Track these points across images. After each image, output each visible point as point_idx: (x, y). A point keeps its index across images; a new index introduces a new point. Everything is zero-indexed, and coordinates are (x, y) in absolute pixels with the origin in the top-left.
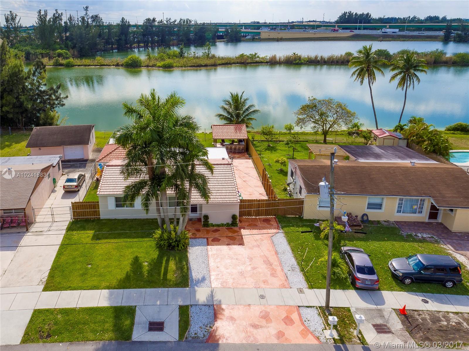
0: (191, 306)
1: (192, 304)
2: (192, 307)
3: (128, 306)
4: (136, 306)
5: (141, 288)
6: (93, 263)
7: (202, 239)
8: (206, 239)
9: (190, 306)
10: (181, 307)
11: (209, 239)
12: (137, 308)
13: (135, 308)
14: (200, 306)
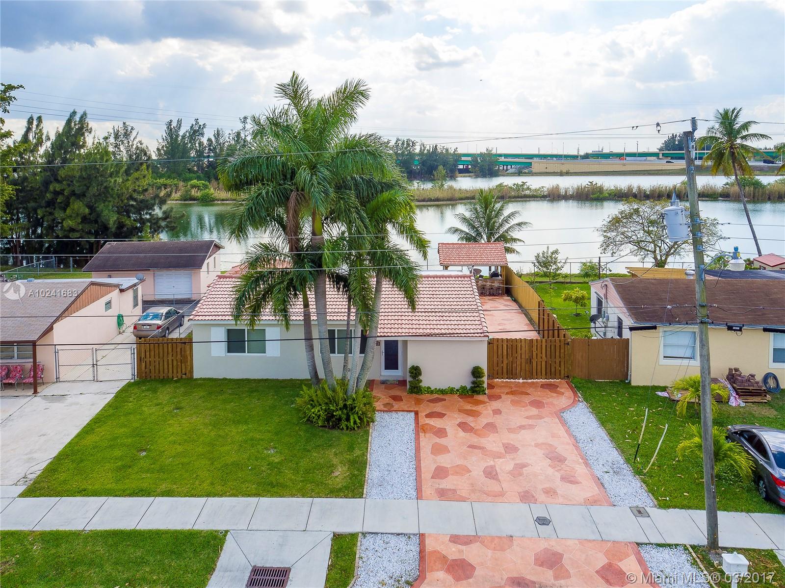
0: (364, 534)
1: (365, 530)
2: (365, 537)
3: (207, 531)
4: (227, 532)
5: (249, 496)
6: (152, 447)
7: (405, 413)
8: (413, 414)
9: (360, 535)
10: (337, 538)
11: (420, 414)
12: (229, 536)
13: (225, 536)
14: (385, 537)
